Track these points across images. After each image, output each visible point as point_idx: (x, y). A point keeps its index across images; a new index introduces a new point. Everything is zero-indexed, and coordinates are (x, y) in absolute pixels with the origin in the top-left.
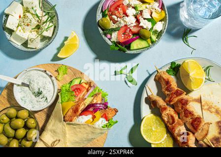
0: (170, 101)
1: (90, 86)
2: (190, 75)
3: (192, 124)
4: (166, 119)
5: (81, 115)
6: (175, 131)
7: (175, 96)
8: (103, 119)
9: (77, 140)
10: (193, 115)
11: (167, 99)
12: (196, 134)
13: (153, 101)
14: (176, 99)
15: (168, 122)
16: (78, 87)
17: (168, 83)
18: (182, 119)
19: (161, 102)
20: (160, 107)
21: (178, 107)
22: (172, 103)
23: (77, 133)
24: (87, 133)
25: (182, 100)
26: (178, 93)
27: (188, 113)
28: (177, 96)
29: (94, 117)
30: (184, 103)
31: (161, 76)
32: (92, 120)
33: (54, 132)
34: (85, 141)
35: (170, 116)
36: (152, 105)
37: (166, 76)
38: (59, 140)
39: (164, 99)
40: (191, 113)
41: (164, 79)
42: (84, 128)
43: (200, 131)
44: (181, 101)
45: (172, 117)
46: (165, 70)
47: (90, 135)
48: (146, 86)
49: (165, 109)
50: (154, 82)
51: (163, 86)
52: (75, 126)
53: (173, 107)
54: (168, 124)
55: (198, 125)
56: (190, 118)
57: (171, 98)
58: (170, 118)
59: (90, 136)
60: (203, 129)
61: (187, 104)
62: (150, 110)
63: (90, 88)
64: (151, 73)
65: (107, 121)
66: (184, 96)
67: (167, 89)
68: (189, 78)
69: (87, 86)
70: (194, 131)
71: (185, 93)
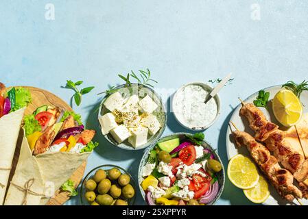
0: (261, 137)
1: (58, 111)
2: (286, 107)
3: (290, 162)
4: (256, 157)
5: (52, 144)
6: (268, 170)
7: (266, 131)
8: (80, 144)
9: (55, 175)
10: (289, 151)
11: (257, 135)
12: (295, 174)
13: (238, 138)
14: (268, 135)
15: (259, 160)
16: (44, 115)
17: (256, 116)
18: (277, 157)
19: (249, 138)
20: (249, 143)
21: (271, 143)
22: (263, 140)
23: (52, 166)
24: (63, 163)
25: (275, 134)
26: (269, 128)
27: (284, 150)
28: (269, 130)
29: (68, 144)
30: (278, 138)
31: (247, 109)
32: (66, 148)
33: (25, 171)
34: (65, 173)
35: (261, 153)
36: (237, 143)
37: (253, 109)
38: (33, 180)
39: (253, 136)
40: (287, 150)
41: (251, 113)
42: (58, 157)
43: (299, 170)
44: (273, 137)
45: (264, 153)
46: (251, 101)
47: (67, 165)
48: (230, 123)
49: (254, 145)
50: (240, 118)
51: (250, 121)
52: (47, 158)
53: (264, 144)
54: (260, 163)
55: (297, 163)
56: (286, 155)
57: (261, 134)
58: (262, 155)
59: (69, 167)
60: (303, 168)
61: (281, 139)
62: (236, 150)
63: (58, 114)
64: (234, 107)
65: (84, 145)
66: (277, 131)
67: (256, 124)
68: (284, 111)
69: (54, 112)
70: (293, 170)
71: (278, 127)
